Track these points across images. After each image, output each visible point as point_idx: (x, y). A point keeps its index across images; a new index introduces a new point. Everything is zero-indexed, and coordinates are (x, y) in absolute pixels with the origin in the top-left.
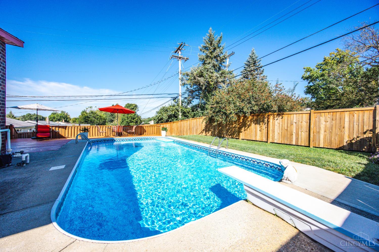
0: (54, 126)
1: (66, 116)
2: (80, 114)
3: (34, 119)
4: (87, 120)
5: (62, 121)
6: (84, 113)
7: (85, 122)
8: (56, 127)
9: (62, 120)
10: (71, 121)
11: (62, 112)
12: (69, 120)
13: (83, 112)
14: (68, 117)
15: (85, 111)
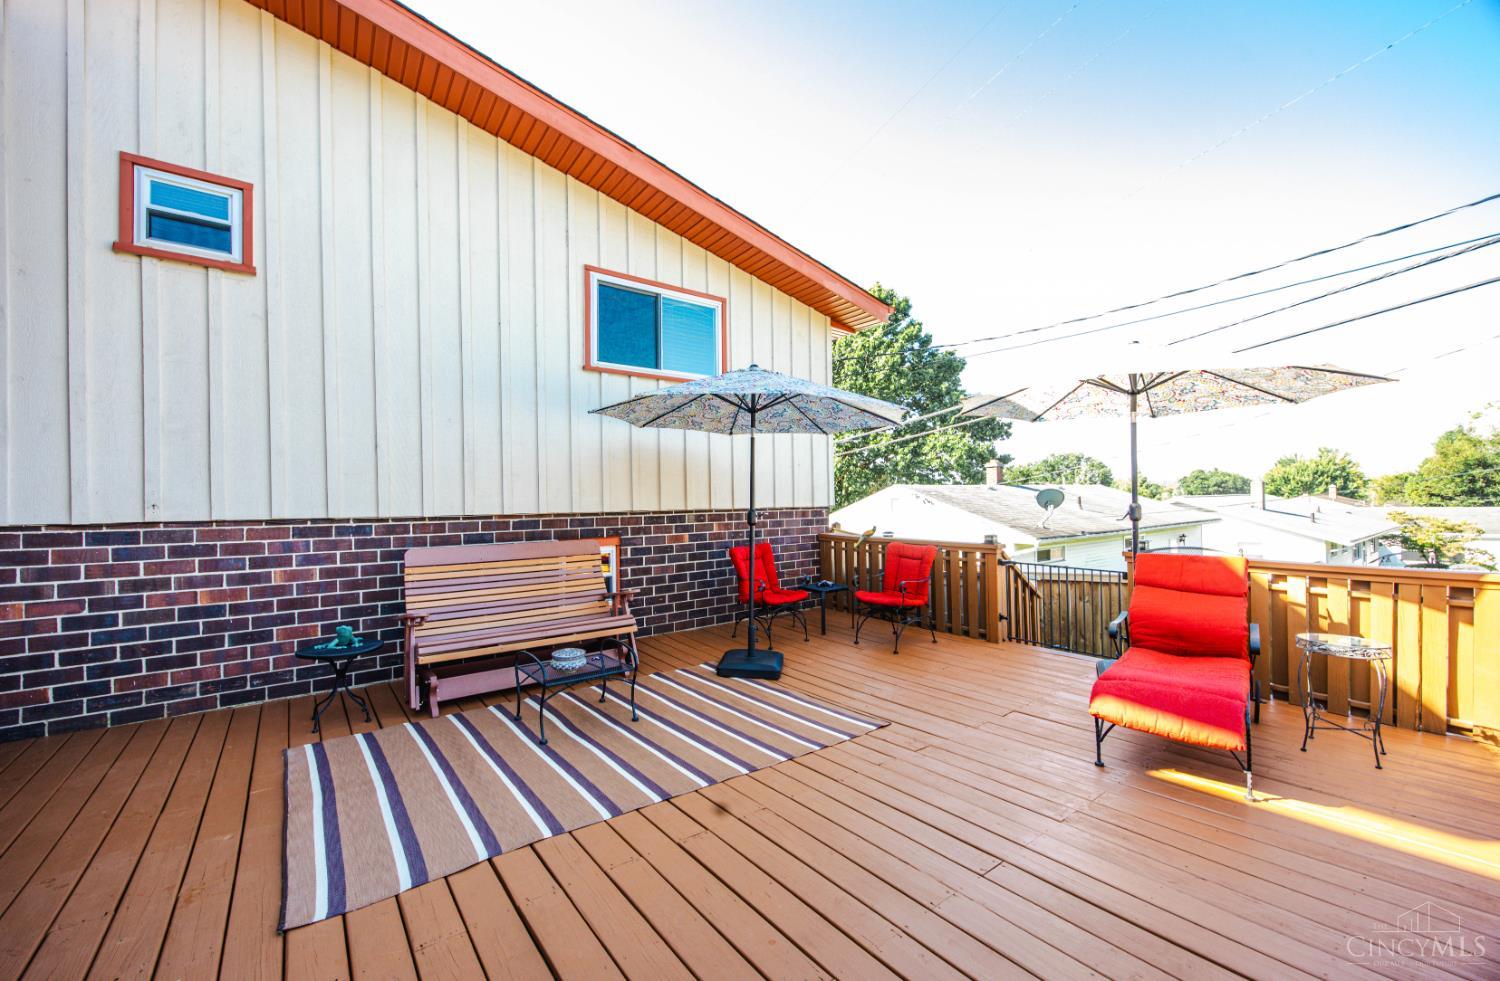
0: (1298, 571)
1: (1344, 469)
2: (1431, 453)
3: (1216, 488)
4: (1480, 484)
5: (1326, 491)
6: (1457, 445)
7: (1471, 493)
8: (1318, 576)
9: (1322, 488)
10: (1371, 493)
11: (1324, 451)
12: (1357, 488)
13: (1450, 437)
14: (1353, 470)
15: (1461, 431)
